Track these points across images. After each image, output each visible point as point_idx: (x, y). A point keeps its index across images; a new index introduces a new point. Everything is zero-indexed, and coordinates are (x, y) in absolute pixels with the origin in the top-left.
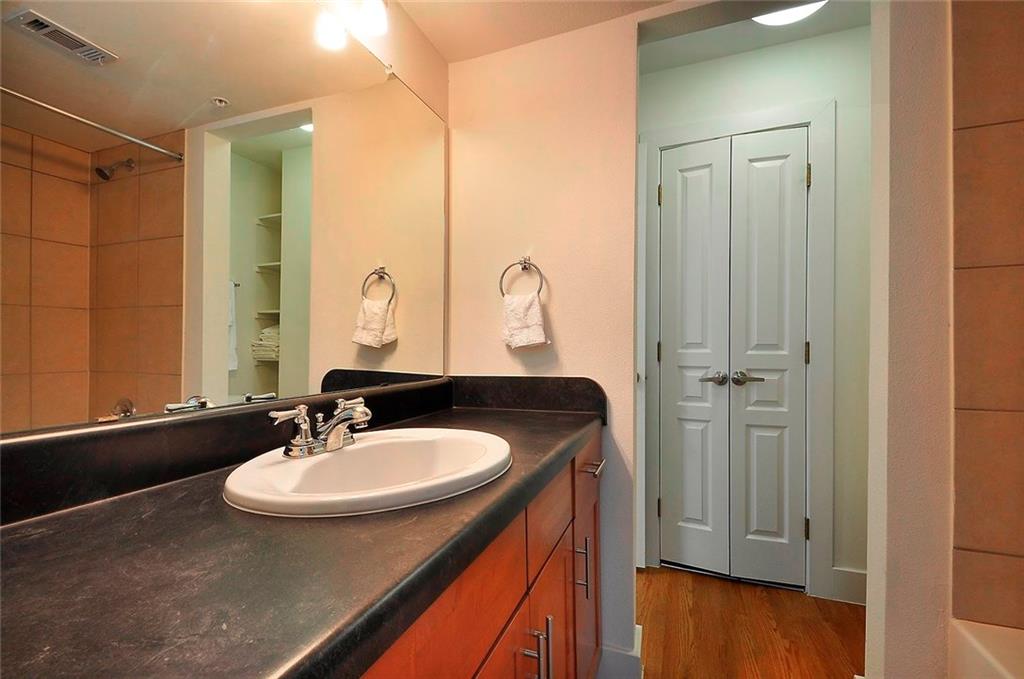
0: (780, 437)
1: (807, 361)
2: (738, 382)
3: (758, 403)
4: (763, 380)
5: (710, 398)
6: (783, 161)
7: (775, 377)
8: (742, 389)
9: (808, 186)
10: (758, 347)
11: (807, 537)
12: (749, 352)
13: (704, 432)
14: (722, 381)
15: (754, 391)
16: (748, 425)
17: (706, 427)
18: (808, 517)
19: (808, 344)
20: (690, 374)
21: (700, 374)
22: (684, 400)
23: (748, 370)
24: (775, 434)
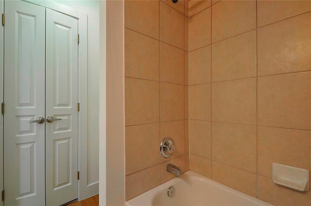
0: (68, 143)
1: (79, 110)
2: (49, 121)
3: (59, 130)
4: (61, 119)
5: (35, 130)
6: (69, 29)
7: (66, 118)
8: (52, 125)
9: (78, 43)
10: (59, 105)
11: (78, 179)
12: (55, 108)
13: (32, 148)
14: (41, 122)
15: (57, 125)
16: (54, 140)
17: (33, 145)
18: (79, 171)
19: (79, 104)
20: (23, 119)
21: (29, 119)
22: (20, 133)
23: (54, 115)
24: (66, 141)
